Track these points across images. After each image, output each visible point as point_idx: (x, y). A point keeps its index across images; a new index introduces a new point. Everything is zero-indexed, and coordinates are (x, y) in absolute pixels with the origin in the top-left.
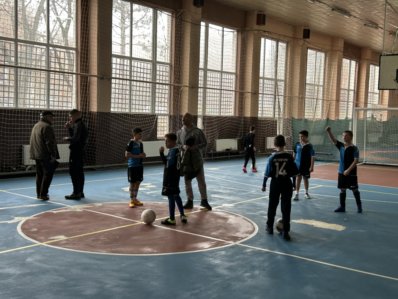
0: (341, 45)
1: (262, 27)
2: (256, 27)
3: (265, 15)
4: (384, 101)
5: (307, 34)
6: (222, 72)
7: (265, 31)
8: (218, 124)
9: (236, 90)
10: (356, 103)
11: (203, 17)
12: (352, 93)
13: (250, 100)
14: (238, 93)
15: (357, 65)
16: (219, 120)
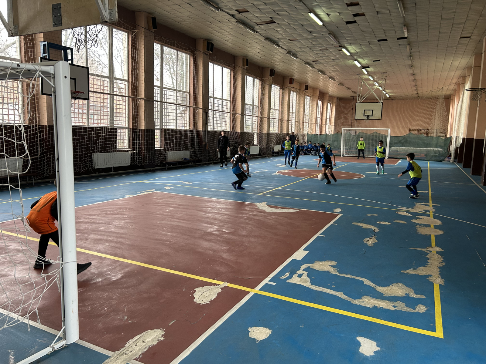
0: (318, 93)
1: (292, 85)
2: (289, 85)
3: (293, 79)
4: (332, 123)
5: (306, 87)
6: (274, 109)
7: (292, 87)
8: (276, 137)
9: (279, 118)
10: (321, 125)
11: (273, 82)
12: (319, 119)
13: (286, 124)
14: (280, 121)
15: (322, 103)
16: (276, 135)
